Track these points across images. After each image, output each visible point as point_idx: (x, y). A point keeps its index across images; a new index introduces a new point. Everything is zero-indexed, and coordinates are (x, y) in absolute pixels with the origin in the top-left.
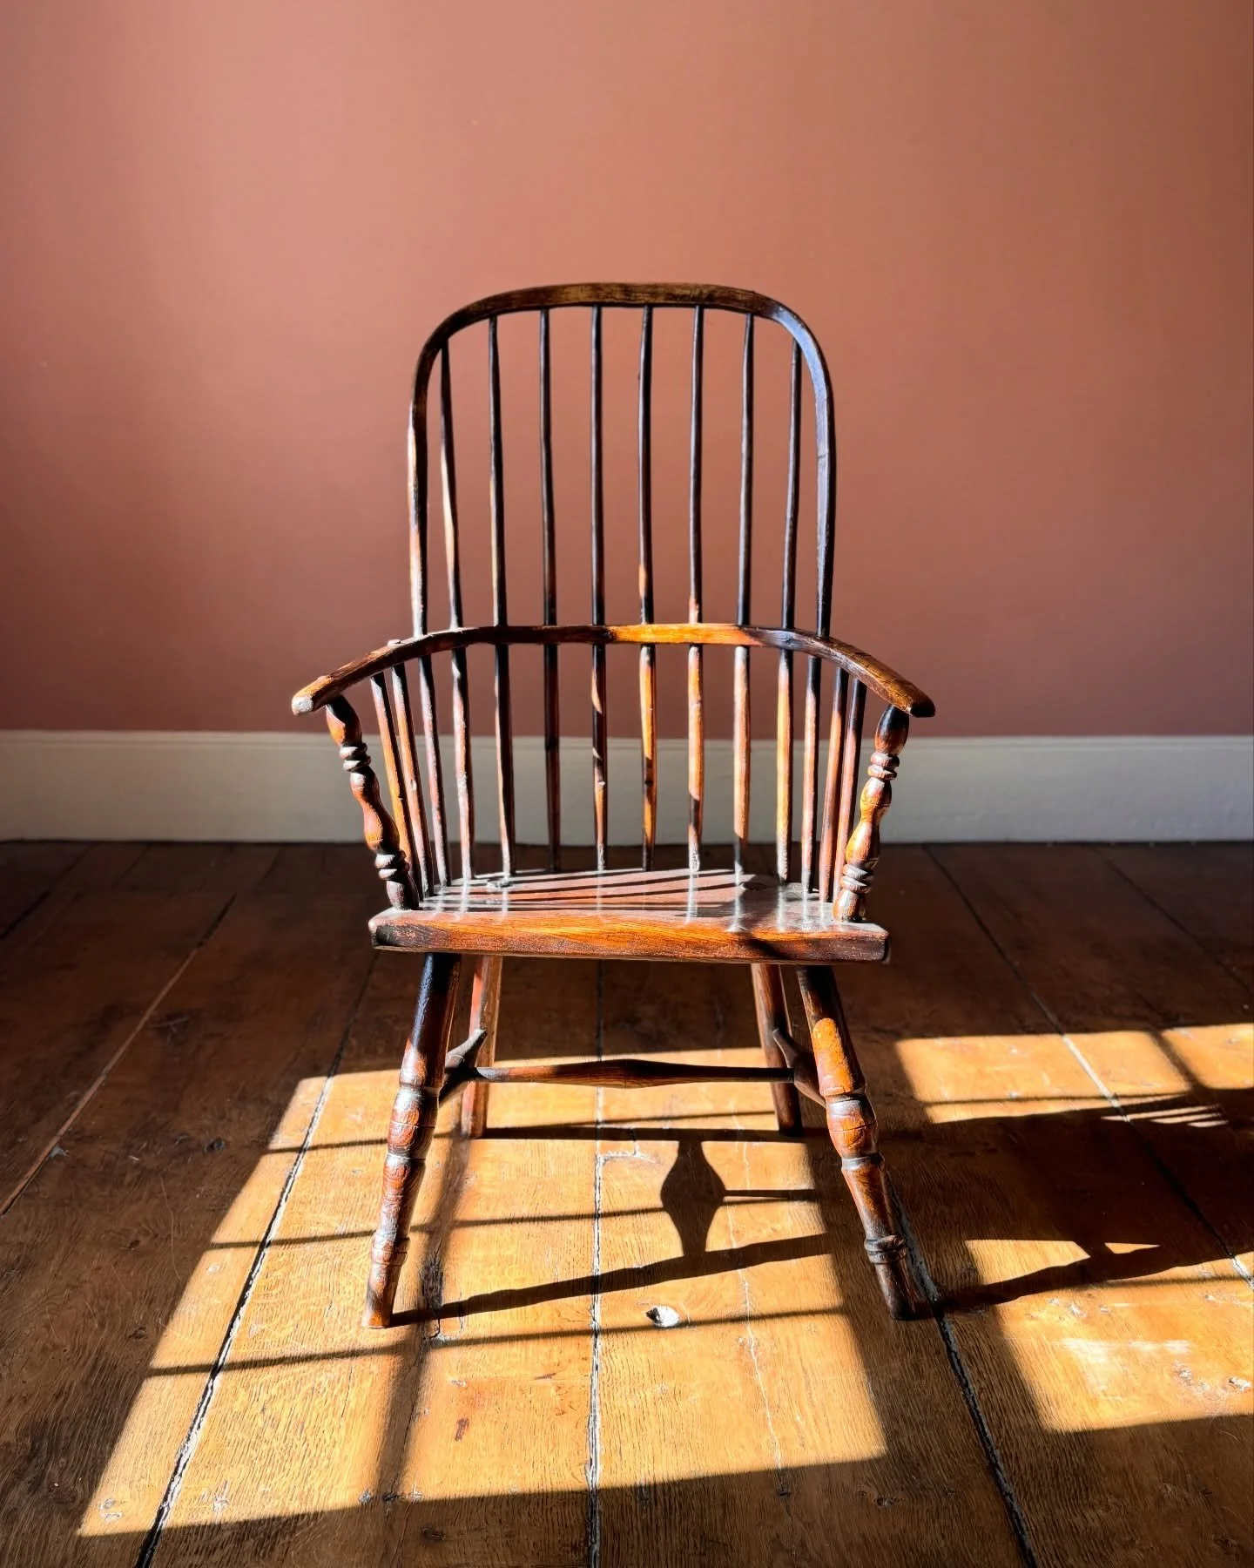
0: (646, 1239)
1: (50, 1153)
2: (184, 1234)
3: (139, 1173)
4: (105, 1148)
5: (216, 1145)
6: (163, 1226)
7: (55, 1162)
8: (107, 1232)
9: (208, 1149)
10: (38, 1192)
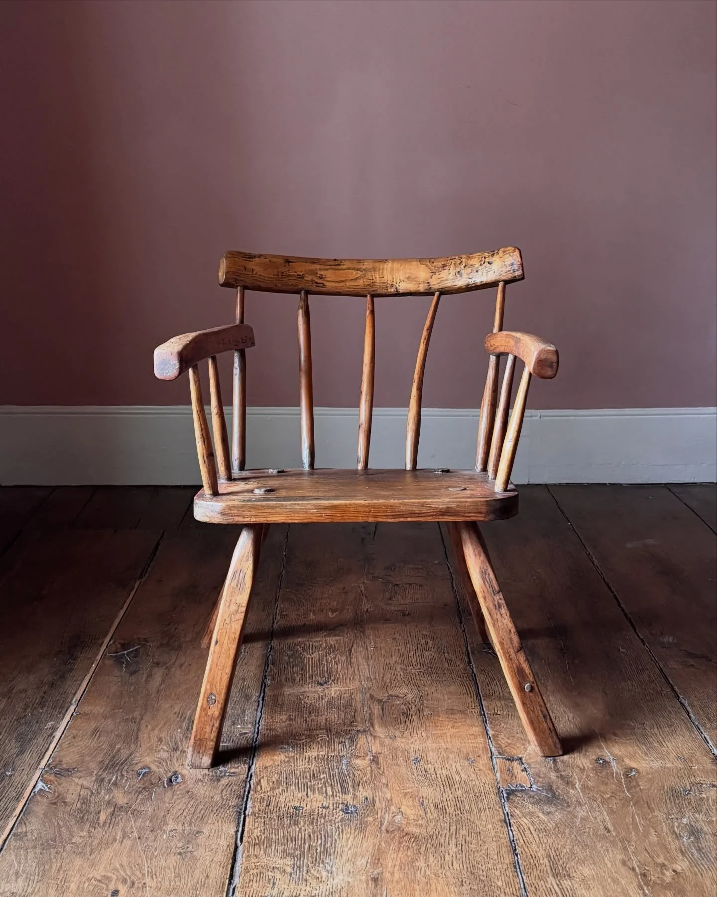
0: (566, 883)
1: (34, 787)
2: (157, 883)
3: (112, 809)
4: (81, 781)
5: (173, 778)
6: (138, 873)
7: (39, 798)
8: (89, 880)
9: (167, 784)
10: (26, 832)
